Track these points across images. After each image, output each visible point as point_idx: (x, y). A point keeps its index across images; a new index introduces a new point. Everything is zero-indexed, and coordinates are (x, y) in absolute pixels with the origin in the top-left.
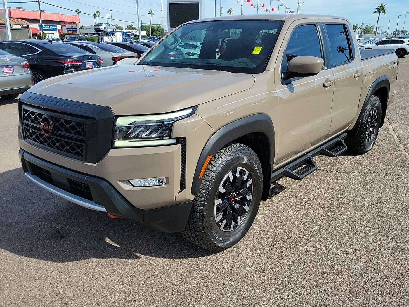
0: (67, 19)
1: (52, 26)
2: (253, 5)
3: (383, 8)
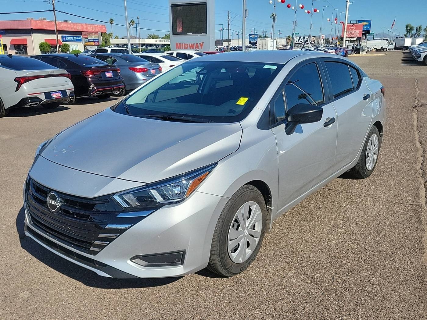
0: (92, 29)
1: (76, 37)
2: (290, 6)
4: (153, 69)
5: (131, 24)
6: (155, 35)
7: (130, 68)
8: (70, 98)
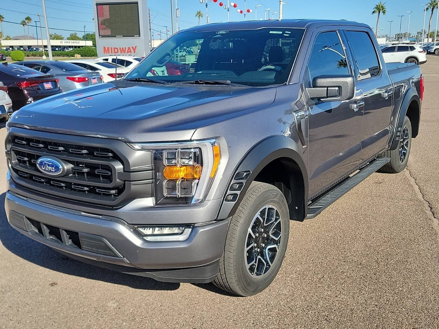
2: (222, 5)
3: (382, 7)
4: (94, 78)
5: (26, 21)
6: (57, 35)
7: (67, 78)
8: (9, 114)
